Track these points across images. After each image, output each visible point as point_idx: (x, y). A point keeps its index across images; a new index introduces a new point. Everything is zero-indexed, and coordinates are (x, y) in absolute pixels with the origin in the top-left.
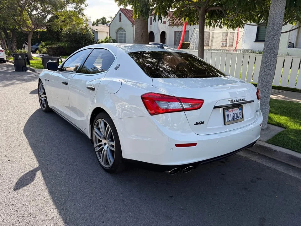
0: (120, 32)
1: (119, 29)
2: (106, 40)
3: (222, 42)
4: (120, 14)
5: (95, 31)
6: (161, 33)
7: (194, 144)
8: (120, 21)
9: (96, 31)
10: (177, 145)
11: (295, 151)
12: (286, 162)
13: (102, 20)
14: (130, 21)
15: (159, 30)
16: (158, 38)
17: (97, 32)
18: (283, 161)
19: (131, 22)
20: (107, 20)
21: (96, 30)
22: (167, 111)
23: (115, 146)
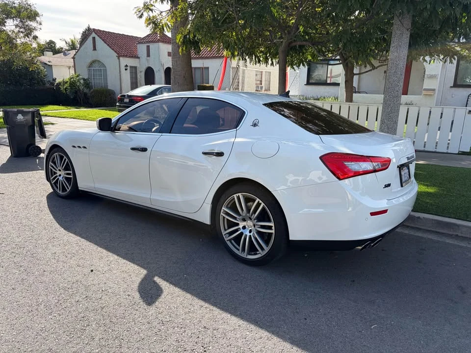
0: (95, 67)
1: (94, 62)
2: (72, 80)
3: (256, 84)
4: (94, 38)
5: (46, 64)
6: (165, 69)
7: (385, 211)
8: (95, 49)
9: (49, 64)
10: (372, 214)
11: (439, 216)
12: (432, 230)
13: (49, 45)
14: (113, 49)
15: (163, 65)
16: (161, 78)
17: (51, 65)
18: (429, 229)
19: (115, 52)
20: (58, 46)
21: (49, 62)
22: (357, 174)
23: (273, 226)
